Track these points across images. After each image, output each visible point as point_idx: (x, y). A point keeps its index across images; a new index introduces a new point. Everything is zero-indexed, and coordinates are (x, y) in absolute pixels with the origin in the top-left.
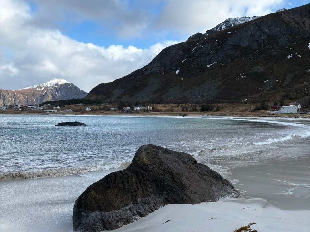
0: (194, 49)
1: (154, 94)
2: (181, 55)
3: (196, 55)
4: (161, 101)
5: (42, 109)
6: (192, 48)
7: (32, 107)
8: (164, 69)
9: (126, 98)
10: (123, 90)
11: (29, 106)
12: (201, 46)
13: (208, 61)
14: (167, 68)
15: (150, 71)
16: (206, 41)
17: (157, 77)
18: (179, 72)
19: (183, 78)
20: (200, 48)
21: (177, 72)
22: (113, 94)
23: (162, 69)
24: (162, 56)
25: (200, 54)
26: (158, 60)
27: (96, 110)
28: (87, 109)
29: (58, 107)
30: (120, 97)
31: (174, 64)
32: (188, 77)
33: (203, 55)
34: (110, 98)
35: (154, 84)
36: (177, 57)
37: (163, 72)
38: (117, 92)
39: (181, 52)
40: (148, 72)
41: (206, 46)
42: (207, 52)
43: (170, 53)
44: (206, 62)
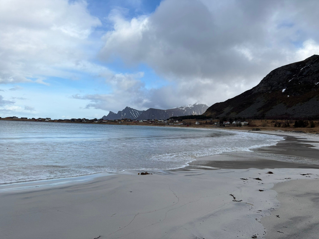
0: (302, 69)
1: (258, 111)
2: (288, 75)
3: (304, 74)
4: (262, 117)
5: (166, 122)
6: (300, 68)
7: (161, 120)
8: (271, 88)
9: (233, 115)
10: (232, 108)
11: (159, 120)
12: (310, 65)
13: (316, 78)
14: (273, 88)
15: (258, 91)
16: (315, 60)
17: (264, 96)
18: (285, 91)
19: (288, 96)
20: (308, 67)
21: (284, 90)
22: (224, 111)
23: (269, 88)
24: (270, 77)
25: (308, 72)
26: (265, 81)
27: (204, 124)
28: (196, 123)
29: (177, 121)
30: (228, 114)
31: (280, 84)
32: (294, 95)
33: (311, 74)
34: (221, 115)
35: (259, 102)
36: (285, 77)
37: (270, 91)
38: (227, 110)
39: (289, 73)
40: (256, 91)
41: (315, 65)
42: (315, 71)
43: (277, 74)
44: (314, 79)
